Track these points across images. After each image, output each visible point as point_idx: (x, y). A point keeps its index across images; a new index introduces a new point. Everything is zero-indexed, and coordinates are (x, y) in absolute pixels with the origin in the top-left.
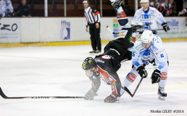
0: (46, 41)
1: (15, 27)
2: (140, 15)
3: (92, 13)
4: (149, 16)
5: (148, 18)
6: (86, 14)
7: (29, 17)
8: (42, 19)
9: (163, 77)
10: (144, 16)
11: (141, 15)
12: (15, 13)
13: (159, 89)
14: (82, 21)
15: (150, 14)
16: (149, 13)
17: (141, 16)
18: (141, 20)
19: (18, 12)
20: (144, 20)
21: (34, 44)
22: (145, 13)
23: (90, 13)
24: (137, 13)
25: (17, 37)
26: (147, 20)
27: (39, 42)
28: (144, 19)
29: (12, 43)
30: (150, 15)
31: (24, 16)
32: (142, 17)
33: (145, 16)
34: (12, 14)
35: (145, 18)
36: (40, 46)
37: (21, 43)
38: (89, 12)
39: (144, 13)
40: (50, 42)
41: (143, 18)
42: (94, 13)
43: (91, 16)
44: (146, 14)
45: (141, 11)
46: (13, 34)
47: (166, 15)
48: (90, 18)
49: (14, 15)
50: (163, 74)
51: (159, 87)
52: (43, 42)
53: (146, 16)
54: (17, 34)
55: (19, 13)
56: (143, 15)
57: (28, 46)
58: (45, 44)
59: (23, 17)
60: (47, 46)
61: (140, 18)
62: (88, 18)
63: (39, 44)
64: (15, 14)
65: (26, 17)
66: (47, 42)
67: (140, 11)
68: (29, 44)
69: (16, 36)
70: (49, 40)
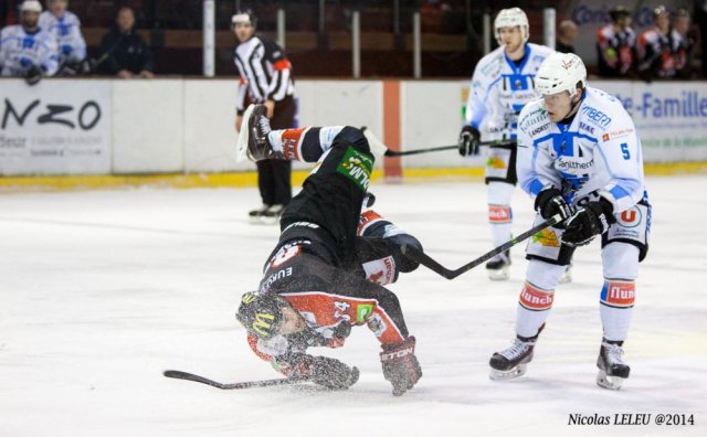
0: (207, 167)
1: (90, 114)
2: (494, 76)
3: (263, 62)
4: (529, 80)
5: (525, 86)
6: (243, 64)
7: (145, 77)
8: (193, 85)
9: (618, 297)
10: (508, 79)
11: (499, 76)
12: (93, 61)
13: (603, 348)
14: (345, 94)
15: (532, 72)
16: (527, 70)
17: (499, 79)
18: (500, 96)
19: (105, 56)
20: (508, 97)
21: (162, 181)
22: (514, 70)
23: (257, 63)
24: (483, 70)
25: (98, 152)
26: (521, 97)
27: (181, 173)
28: (509, 91)
29: (80, 175)
30: (532, 76)
31: (124, 73)
32: (501, 82)
33: (513, 78)
34: (81, 64)
35: (514, 87)
36: (186, 186)
37: (114, 174)
38: (251, 58)
39: (508, 70)
40: (223, 172)
41: (505, 88)
42: (274, 61)
43: (260, 72)
44: (518, 70)
45: (497, 61)
46: (82, 140)
47: (662, 74)
48: (257, 79)
49: (87, 68)
50: (618, 285)
51: (604, 340)
52: (195, 173)
53: (518, 82)
54: (97, 140)
55: (106, 63)
56: (504, 76)
57: (137, 186)
58: (203, 177)
59: (122, 78)
60: (211, 185)
61: (494, 87)
62: (249, 80)
63: (179, 179)
64: (90, 65)
65: (132, 78)
66: (209, 173)
67: (493, 61)
68: (142, 180)
69: (96, 147)
70: (218, 166)
